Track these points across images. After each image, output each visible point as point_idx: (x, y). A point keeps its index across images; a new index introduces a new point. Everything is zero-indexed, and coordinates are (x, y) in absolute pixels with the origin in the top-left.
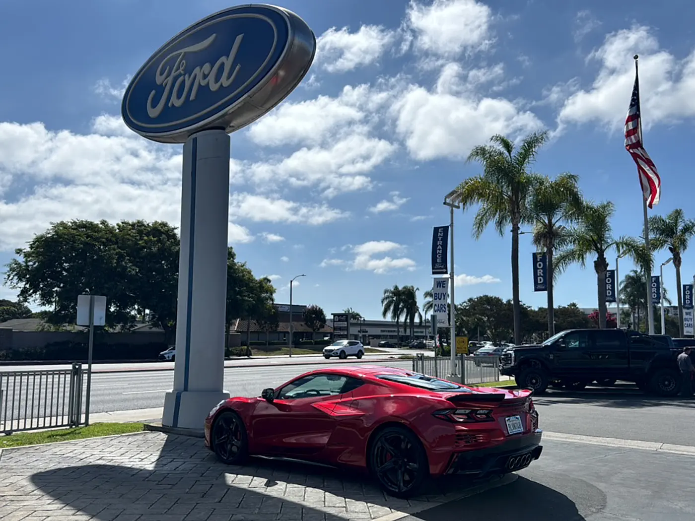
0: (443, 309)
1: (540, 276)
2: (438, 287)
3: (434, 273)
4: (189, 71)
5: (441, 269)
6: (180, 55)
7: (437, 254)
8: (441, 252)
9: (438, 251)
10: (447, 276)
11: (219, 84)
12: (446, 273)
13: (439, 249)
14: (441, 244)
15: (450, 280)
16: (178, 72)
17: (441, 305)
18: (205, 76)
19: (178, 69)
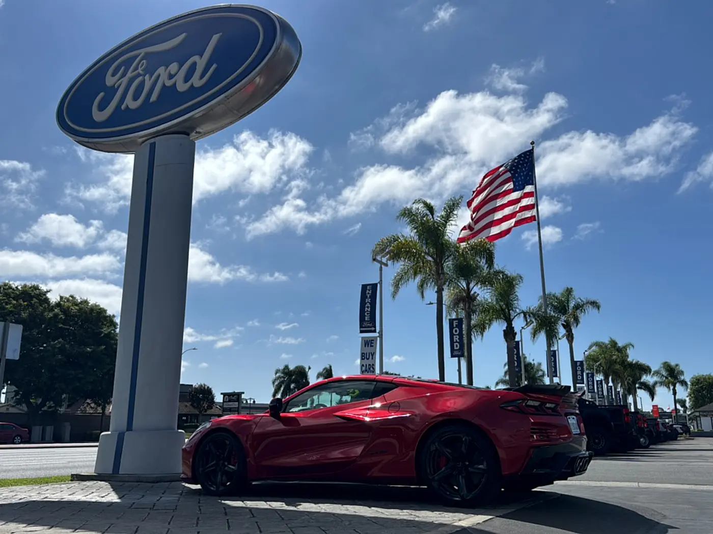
0: (371, 369)
1: (456, 342)
2: (365, 346)
3: (361, 332)
4: (150, 71)
5: (369, 327)
6: (140, 55)
7: (365, 312)
8: (369, 310)
9: (366, 308)
10: (376, 334)
11: (189, 84)
12: (375, 331)
13: (368, 307)
14: (369, 301)
15: (378, 338)
16: (137, 72)
17: (369, 365)
18: (171, 77)
19: (136, 68)
